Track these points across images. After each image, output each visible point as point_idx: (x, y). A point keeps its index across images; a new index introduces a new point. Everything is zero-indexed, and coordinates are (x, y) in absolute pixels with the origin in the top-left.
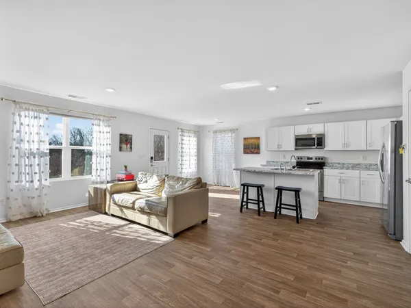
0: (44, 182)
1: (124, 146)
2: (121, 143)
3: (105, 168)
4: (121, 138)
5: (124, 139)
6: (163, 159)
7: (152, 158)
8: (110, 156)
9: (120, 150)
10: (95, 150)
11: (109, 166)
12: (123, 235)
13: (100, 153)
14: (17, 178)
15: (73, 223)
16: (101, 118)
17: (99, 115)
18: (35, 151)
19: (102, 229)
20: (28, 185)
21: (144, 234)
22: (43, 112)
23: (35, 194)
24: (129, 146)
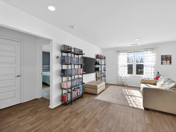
0: (125, 75)
1: (164, 62)
2: (162, 60)
4: (162, 57)
5: (164, 58)
8: (153, 67)
10: (145, 64)
11: (153, 72)
12: (128, 98)
13: (148, 65)
14: (119, 73)
15: (126, 90)
16: (149, 50)
17: (147, 49)
18: (123, 65)
19: (128, 94)
20: (121, 75)
21: (134, 102)
22: (125, 52)
23: (123, 78)
24: (168, 62)
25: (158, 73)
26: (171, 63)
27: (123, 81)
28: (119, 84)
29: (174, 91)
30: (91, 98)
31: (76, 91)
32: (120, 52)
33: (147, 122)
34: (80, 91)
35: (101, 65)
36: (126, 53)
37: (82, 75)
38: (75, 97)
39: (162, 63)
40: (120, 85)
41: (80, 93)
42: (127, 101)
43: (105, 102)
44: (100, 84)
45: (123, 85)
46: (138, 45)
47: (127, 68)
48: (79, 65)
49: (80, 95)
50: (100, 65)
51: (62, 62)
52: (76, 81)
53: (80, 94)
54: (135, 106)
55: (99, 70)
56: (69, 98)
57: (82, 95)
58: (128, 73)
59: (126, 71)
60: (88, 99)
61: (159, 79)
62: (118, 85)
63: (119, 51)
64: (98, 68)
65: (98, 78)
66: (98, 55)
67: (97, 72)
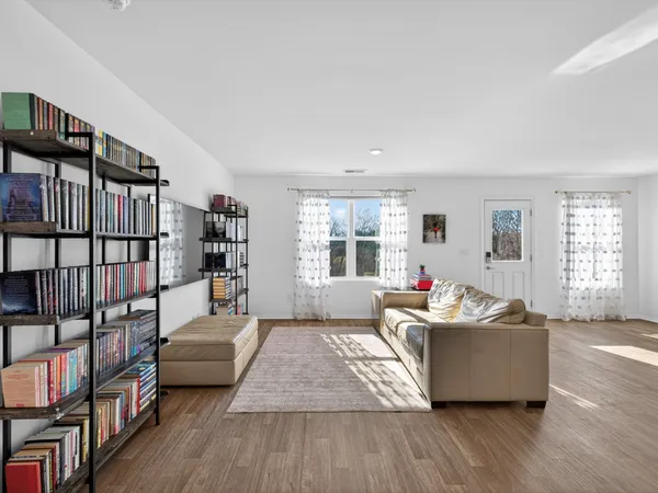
0: (324, 280)
1: (431, 234)
2: (425, 229)
3: (397, 268)
4: (424, 221)
5: (430, 222)
6: (519, 257)
7: (488, 255)
8: (405, 251)
9: (424, 241)
10: (383, 241)
11: (403, 265)
12: (360, 372)
13: (391, 245)
14: (301, 273)
15: (334, 337)
16: (393, 194)
17: (390, 190)
18: (316, 244)
19: (349, 354)
20: (310, 282)
21: (384, 382)
22: (323, 197)
23: (316, 293)
24: (439, 234)
25: (422, 268)
26: (444, 237)
27: (316, 302)
28: (299, 317)
29: (510, 327)
30: (205, 413)
31: (114, 396)
32: (306, 193)
33: (473, 464)
34: (140, 387)
35: (236, 242)
36: (326, 201)
37: (156, 296)
38: (112, 437)
39: (425, 239)
40: (305, 322)
41: (139, 398)
42: (364, 385)
43: (284, 417)
44: (241, 328)
45: (316, 321)
46: (366, 173)
47: (327, 253)
48: (129, 239)
49: (140, 414)
50: (230, 241)
51: (14, 219)
52: (117, 336)
53: (139, 406)
54: (400, 403)
55: (223, 265)
56: (68, 462)
57: (155, 407)
58: (332, 274)
59: (326, 265)
60: (191, 427)
61: (433, 288)
62: (296, 322)
63: (300, 189)
64: (222, 256)
65: (218, 301)
66: (222, 197)
67: (216, 274)
